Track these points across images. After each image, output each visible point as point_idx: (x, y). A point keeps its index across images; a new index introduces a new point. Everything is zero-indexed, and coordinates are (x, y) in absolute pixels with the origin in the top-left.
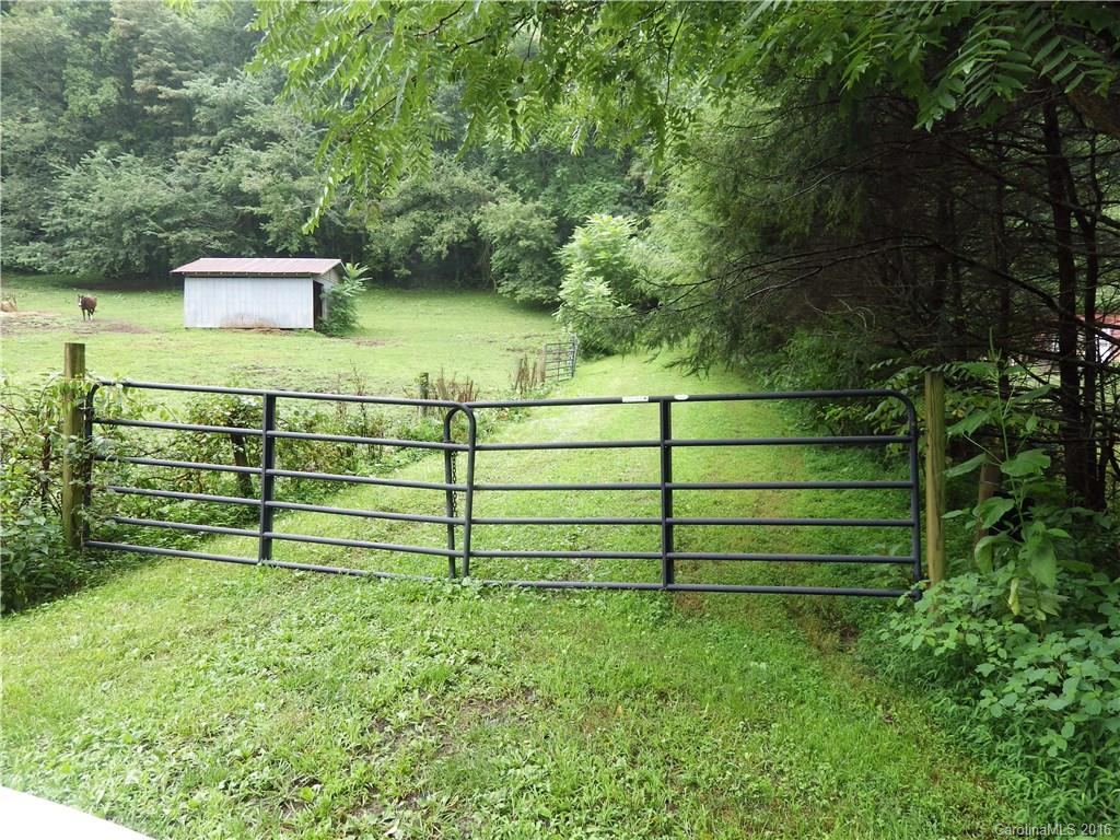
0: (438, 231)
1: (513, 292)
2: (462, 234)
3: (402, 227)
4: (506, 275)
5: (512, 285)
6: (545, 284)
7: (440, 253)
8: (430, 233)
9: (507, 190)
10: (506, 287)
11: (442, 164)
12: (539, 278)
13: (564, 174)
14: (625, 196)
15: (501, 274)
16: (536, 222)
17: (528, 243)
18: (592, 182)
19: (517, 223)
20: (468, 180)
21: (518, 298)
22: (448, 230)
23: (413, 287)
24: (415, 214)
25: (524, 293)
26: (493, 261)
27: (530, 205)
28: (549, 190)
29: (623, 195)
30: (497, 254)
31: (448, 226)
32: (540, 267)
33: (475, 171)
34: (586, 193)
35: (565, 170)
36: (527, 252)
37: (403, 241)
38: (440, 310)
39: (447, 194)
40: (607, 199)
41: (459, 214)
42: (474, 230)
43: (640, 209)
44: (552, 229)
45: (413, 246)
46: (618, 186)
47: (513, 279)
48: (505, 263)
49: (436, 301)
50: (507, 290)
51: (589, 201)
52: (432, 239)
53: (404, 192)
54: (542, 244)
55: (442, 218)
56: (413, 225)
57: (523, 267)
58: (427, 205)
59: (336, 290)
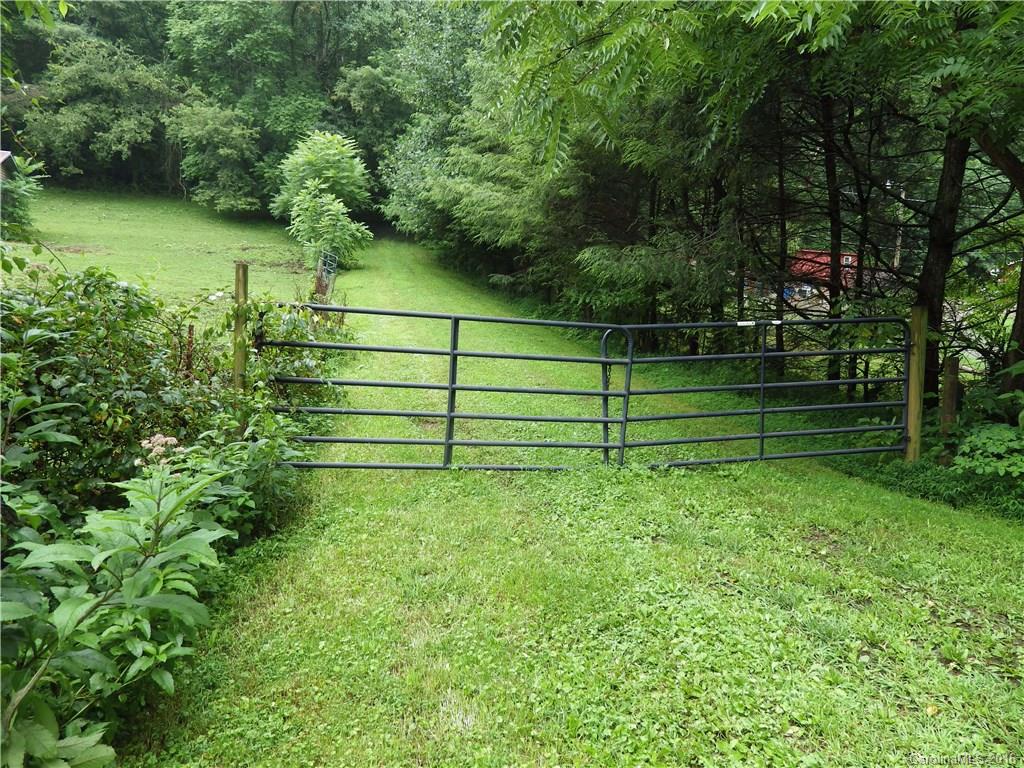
0: (115, 129)
1: (211, 202)
2: (145, 134)
3: (71, 120)
4: (202, 183)
5: (209, 194)
6: (246, 195)
7: (119, 153)
8: (106, 130)
9: (201, 93)
10: (202, 195)
11: (115, 54)
12: (240, 189)
13: (264, 84)
14: (330, 114)
15: (194, 182)
16: (237, 131)
17: (229, 151)
18: (295, 97)
19: (216, 130)
20: (149, 76)
21: (218, 208)
22: (127, 129)
23: (82, 188)
24: (87, 107)
25: (223, 203)
26: (184, 167)
27: (228, 112)
28: (246, 98)
29: (326, 113)
30: (190, 159)
31: (129, 124)
32: (240, 177)
33: (157, 68)
34: (288, 107)
35: (266, 80)
36: (225, 162)
37: (73, 136)
38: (126, 216)
39: (124, 87)
40: (310, 115)
41: (139, 112)
42: (159, 131)
43: (346, 129)
44: (253, 139)
45: (84, 144)
46: (322, 103)
47: (209, 187)
48: (199, 170)
49: (117, 205)
50: (203, 198)
51: (293, 115)
52: (110, 137)
53: (70, 80)
54: (243, 154)
55: (119, 115)
56: (85, 119)
57: (223, 176)
58: (98, 98)
59: (7, 186)
